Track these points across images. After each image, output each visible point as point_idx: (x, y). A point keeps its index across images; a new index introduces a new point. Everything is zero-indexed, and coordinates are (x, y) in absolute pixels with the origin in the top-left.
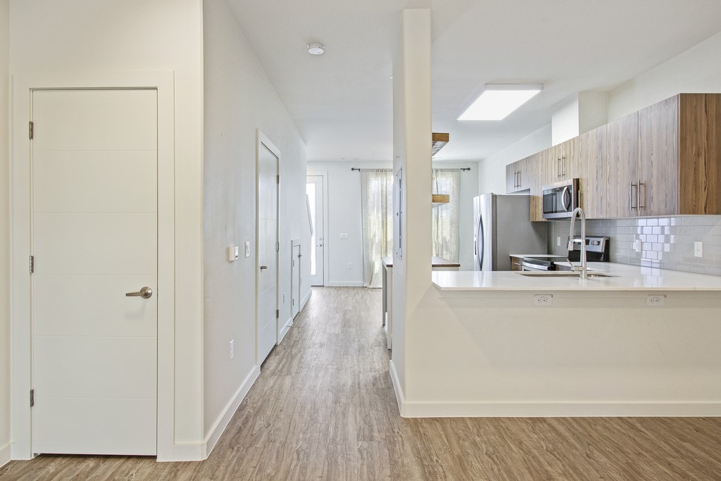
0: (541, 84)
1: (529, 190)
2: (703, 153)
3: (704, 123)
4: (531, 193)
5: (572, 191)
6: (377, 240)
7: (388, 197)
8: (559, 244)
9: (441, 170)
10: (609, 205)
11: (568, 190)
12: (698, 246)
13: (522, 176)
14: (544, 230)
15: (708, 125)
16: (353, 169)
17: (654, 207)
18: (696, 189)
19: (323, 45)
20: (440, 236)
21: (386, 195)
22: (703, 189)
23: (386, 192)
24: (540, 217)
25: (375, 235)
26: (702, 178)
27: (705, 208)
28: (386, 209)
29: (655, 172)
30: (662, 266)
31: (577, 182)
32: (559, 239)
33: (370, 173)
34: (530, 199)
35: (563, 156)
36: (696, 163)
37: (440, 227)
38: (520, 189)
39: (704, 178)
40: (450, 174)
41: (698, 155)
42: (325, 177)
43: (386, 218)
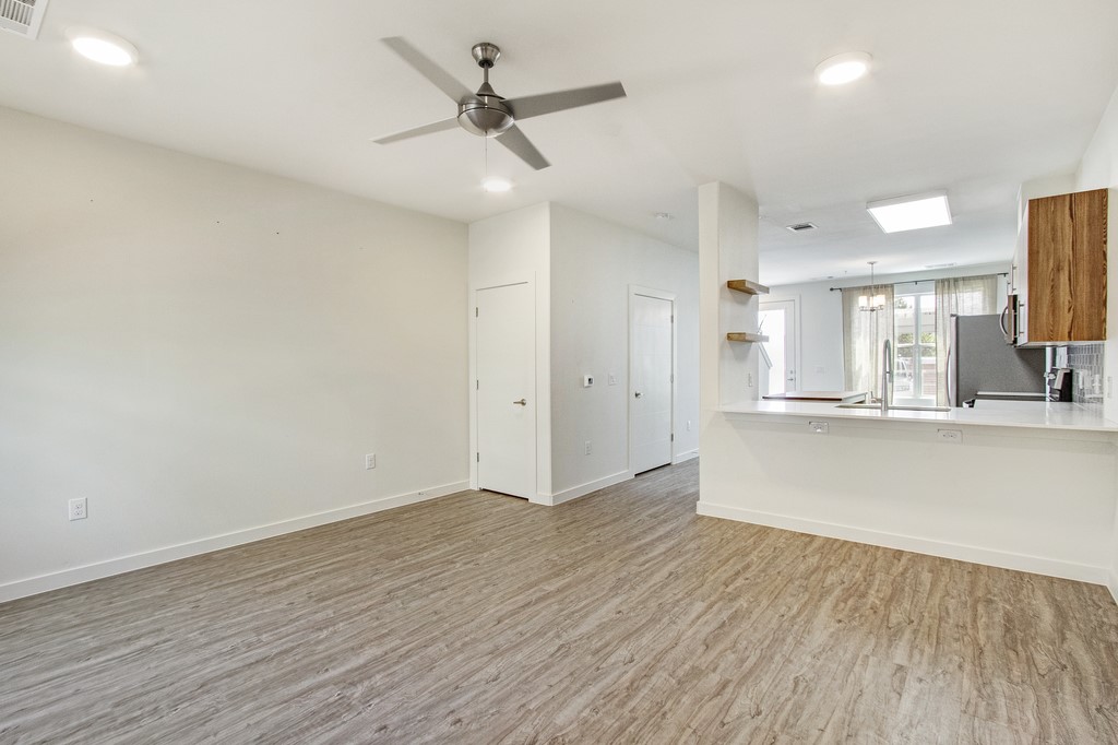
2: (1066, 268)
3: (1068, 231)
6: (864, 373)
9: (964, 279)
15: (1074, 231)
16: (832, 289)
18: (1054, 311)
22: (1066, 310)
25: (861, 368)
26: (1064, 297)
27: (1070, 333)
28: (877, 335)
33: (855, 292)
36: (1055, 280)
39: (1068, 298)
40: (980, 283)
41: (1058, 269)
42: (797, 301)
43: (877, 346)
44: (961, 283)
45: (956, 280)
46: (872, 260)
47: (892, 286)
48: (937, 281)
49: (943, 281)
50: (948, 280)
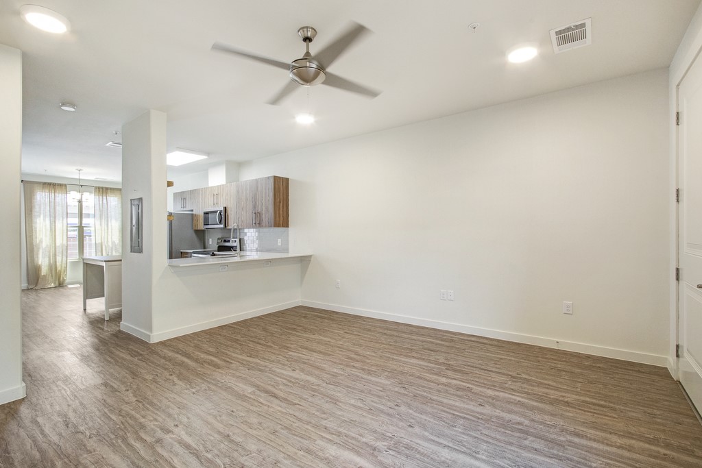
0: (208, 154)
1: (192, 210)
2: (282, 202)
4: (194, 213)
5: (223, 214)
6: (44, 245)
7: (57, 208)
8: (210, 243)
9: (111, 189)
10: (242, 222)
11: (220, 213)
12: (279, 240)
13: (187, 202)
14: (201, 234)
15: (283, 190)
17: (264, 224)
18: (279, 216)
19: (74, 105)
20: (110, 240)
21: (55, 206)
22: (282, 217)
23: (55, 203)
24: (201, 227)
25: (41, 241)
26: (281, 212)
27: (282, 224)
28: (55, 217)
29: (264, 208)
30: (257, 250)
31: (225, 208)
32: (210, 240)
33: (36, 185)
34: (193, 217)
35: (216, 193)
36: (279, 205)
37: (110, 233)
38: (185, 209)
41: (280, 202)
43: (55, 226)
44: (109, 191)
45: (107, 189)
46: (79, 168)
47: (65, 185)
48: (96, 188)
49: (99, 188)
50: (102, 188)
